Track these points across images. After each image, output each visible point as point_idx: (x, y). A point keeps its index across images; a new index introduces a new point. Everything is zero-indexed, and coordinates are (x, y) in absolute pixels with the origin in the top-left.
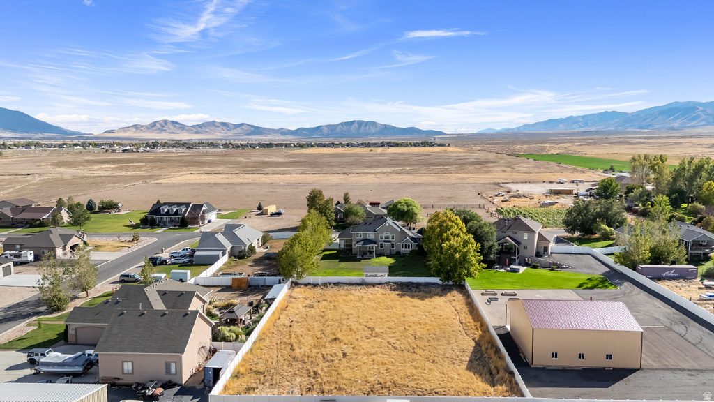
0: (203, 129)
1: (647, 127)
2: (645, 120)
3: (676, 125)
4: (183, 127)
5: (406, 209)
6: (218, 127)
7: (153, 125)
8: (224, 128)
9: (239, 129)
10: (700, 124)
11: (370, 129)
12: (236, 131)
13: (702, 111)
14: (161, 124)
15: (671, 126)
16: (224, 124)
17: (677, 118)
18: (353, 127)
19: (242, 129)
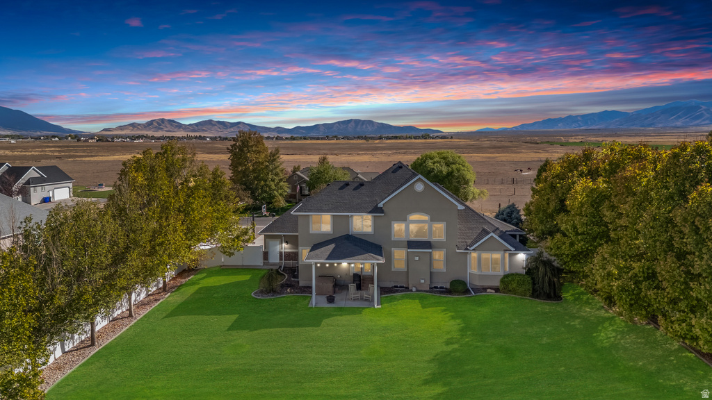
0: (200, 127)
1: (650, 125)
2: (647, 118)
3: (679, 123)
4: (180, 126)
5: (445, 170)
6: (215, 125)
7: (150, 123)
8: (221, 126)
9: (235, 127)
10: (703, 123)
11: (366, 127)
12: (232, 129)
13: (705, 110)
14: (158, 123)
15: (673, 125)
16: (220, 123)
17: (679, 117)
18: (350, 125)
19: (239, 127)
